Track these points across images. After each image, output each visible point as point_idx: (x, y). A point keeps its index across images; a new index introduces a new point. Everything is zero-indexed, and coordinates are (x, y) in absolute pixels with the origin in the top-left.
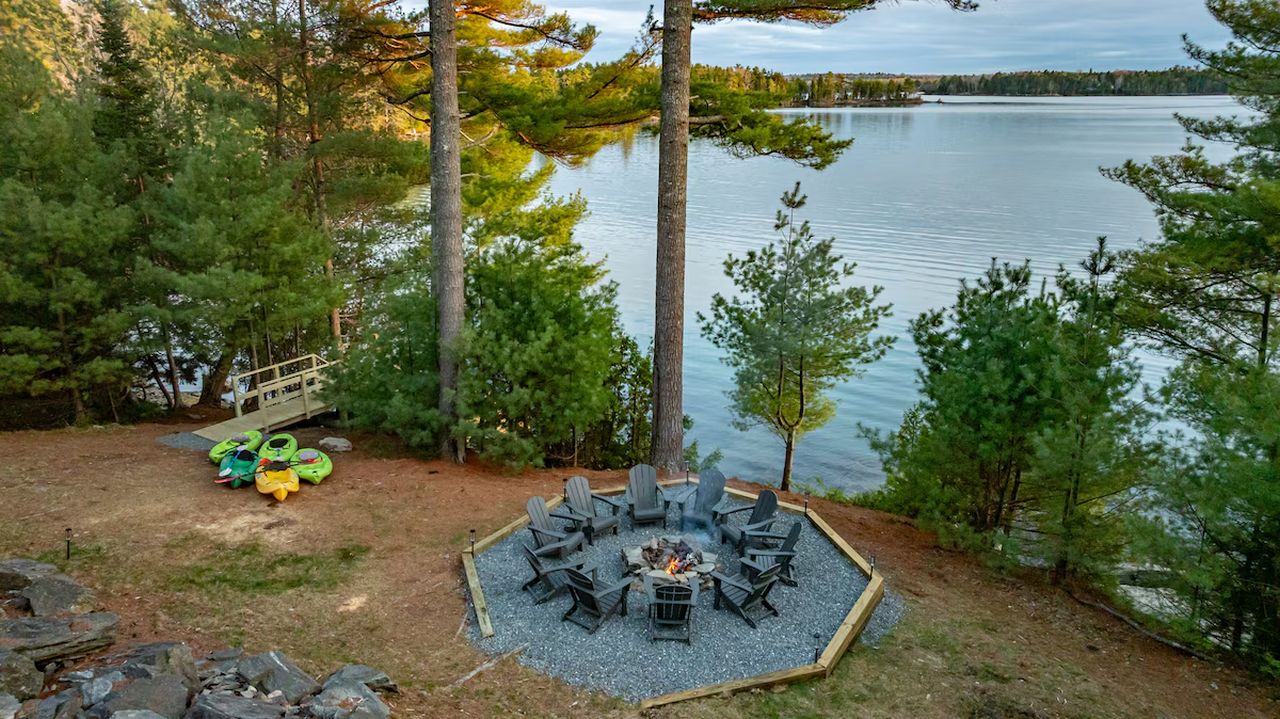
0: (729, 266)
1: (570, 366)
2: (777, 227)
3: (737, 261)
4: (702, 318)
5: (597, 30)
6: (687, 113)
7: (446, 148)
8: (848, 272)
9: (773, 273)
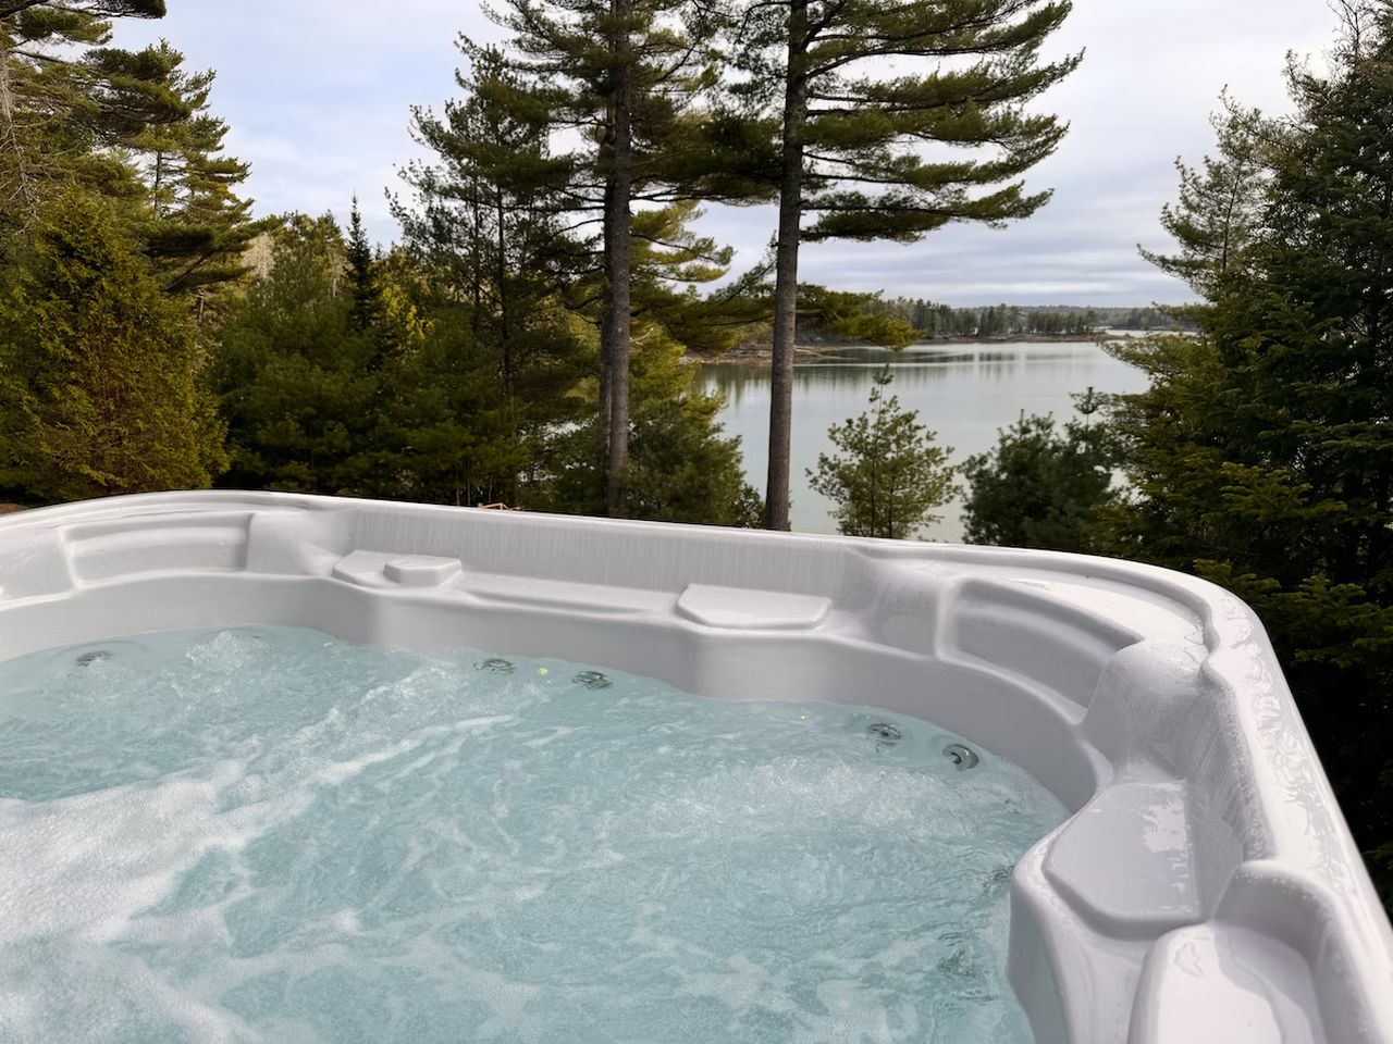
0: (833, 432)
1: (703, 492)
2: (871, 400)
3: (839, 429)
4: (810, 473)
5: (735, 250)
6: (794, 306)
7: (620, 330)
8: (929, 438)
9: (868, 437)
